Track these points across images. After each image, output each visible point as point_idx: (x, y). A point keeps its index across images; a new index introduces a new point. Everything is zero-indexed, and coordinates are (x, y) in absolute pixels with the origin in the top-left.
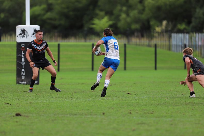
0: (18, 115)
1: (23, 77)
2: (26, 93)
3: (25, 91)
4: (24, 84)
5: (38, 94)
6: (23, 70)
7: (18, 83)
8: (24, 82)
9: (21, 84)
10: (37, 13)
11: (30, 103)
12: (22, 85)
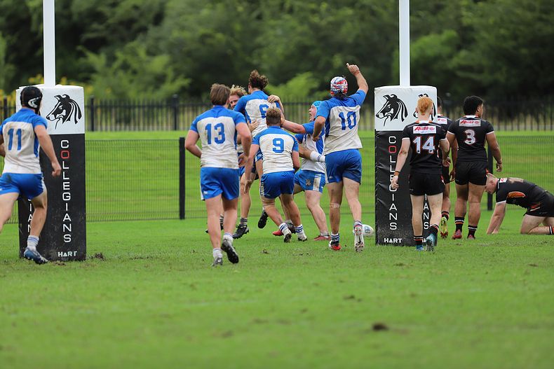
0: (378, 327)
1: (393, 226)
2: (401, 267)
3: (398, 262)
4: (396, 244)
5: (433, 271)
6: (393, 207)
7: (379, 241)
8: (395, 240)
9: (387, 244)
10: (430, 52)
11: (413, 296)
12: (389, 247)
